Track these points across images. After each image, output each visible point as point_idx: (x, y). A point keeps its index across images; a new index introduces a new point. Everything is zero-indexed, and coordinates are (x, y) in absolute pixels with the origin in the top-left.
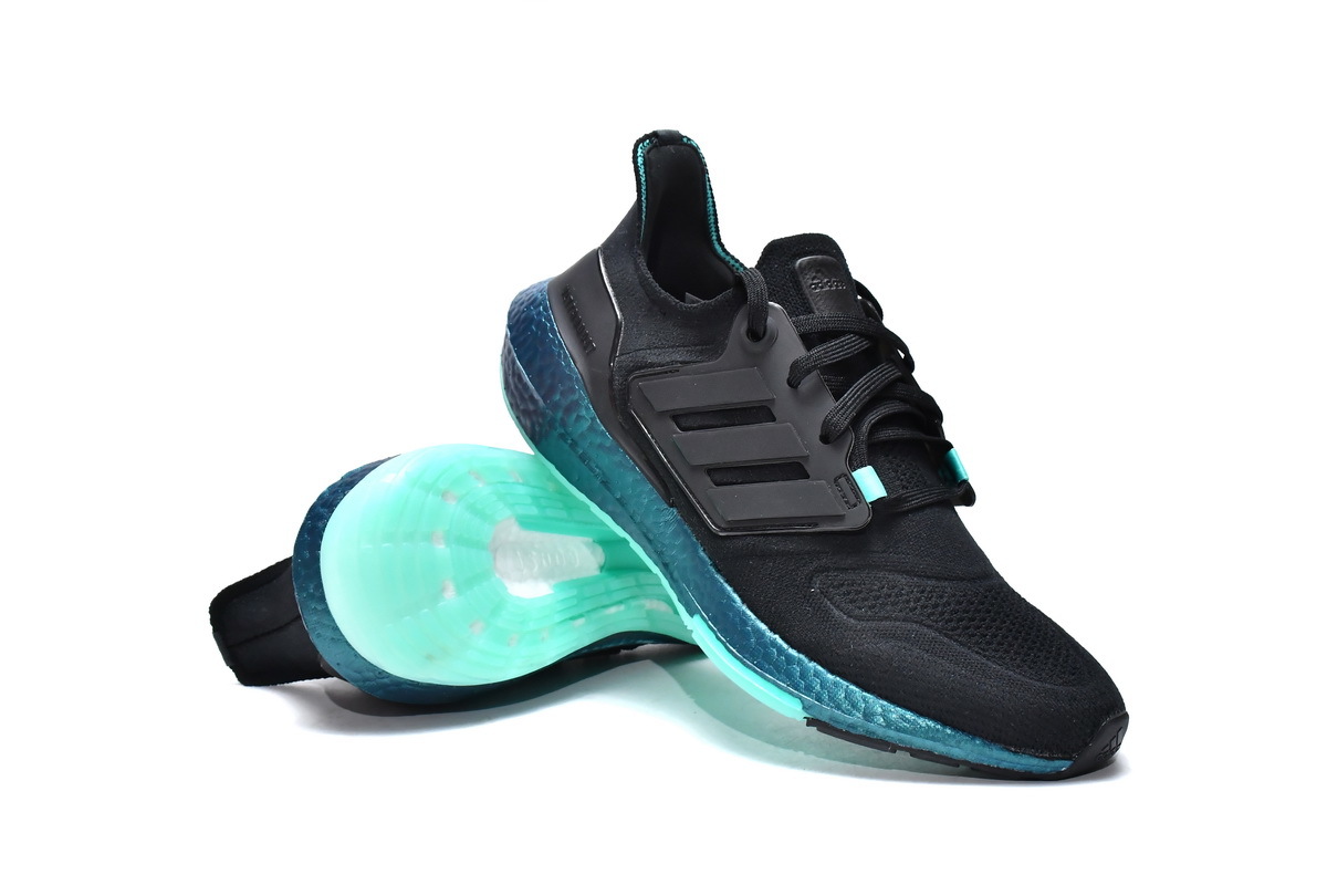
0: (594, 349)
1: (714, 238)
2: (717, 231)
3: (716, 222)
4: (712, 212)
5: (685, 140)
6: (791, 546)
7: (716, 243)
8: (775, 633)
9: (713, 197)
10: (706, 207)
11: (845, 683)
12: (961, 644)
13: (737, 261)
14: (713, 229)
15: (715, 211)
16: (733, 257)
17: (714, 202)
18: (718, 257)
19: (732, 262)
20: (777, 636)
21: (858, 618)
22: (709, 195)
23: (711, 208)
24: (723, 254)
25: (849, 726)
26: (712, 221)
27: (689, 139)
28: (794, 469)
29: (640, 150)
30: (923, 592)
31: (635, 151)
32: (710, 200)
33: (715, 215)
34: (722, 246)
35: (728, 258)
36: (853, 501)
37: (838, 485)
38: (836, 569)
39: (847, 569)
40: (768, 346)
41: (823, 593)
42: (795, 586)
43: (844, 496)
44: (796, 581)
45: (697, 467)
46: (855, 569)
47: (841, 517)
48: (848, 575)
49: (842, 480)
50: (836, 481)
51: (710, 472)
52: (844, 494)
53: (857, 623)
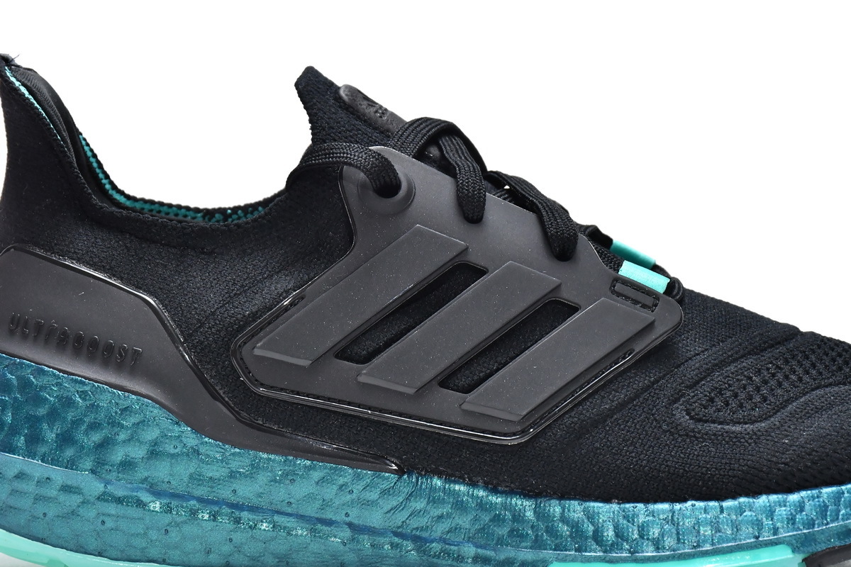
18: (125, 208)
21: (763, 418)
28: (551, 311)
30: (787, 361)
36: (649, 301)
37: (619, 295)
38: (690, 387)
39: (698, 382)
40: (410, 194)
41: (700, 420)
42: (665, 432)
43: (636, 302)
44: (660, 427)
45: (422, 390)
46: (705, 378)
47: (650, 326)
48: (706, 387)
49: (618, 287)
50: (613, 292)
51: (444, 384)
52: (632, 300)
53: (768, 422)
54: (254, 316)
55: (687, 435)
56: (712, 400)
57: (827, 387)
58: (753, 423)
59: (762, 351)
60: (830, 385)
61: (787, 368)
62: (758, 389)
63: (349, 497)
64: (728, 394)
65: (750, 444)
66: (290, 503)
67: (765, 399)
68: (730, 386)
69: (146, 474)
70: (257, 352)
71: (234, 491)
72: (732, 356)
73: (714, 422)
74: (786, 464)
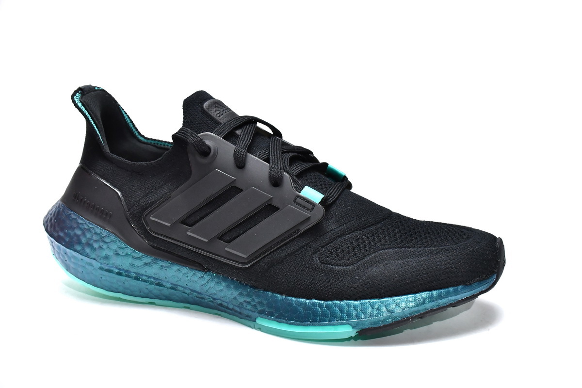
0: (111, 215)
1: (137, 134)
2: (137, 130)
3: (134, 126)
4: (129, 121)
5: (96, 88)
6: (290, 249)
7: (139, 137)
8: (311, 299)
9: (126, 113)
10: (125, 120)
11: (367, 301)
12: (409, 247)
13: (155, 140)
14: (134, 130)
15: (131, 120)
16: (152, 139)
17: (128, 116)
18: (144, 143)
19: (153, 142)
20: (313, 300)
21: (351, 264)
22: (124, 113)
23: (128, 119)
24: (145, 141)
25: (383, 321)
26: (132, 126)
27: (98, 88)
28: (269, 209)
29: (75, 100)
30: (373, 235)
31: (74, 102)
32: (125, 115)
33: (132, 122)
34: (143, 136)
35: (149, 141)
36: (310, 206)
37: (297, 204)
38: (322, 247)
39: (328, 244)
40: (215, 155)
41: (323, 263)
42: (307, 268)
43: (304, 207)
44: (305, 265)
45: (211, 241)
46: (332, 242)
47: (308, 219)
48: (330, 247)
49: (298, 200)
50: (295, 202)
51: (221, 238)
52: (303, 206)
53: (353, 267)
54: (153, 203)
55: (316, 270)
56: (331, 253)
57: (387, 249)
58: (346, 266)
59: (363, 229)
60: (389, 248)
61: (371, 238)
62: (354, 249)
63: (187, 278)
64: (340, 251)
65: (341, 277)
66: (166, 278)
67: (355, 254)
68: (342, 247)
69: (114, 262)
70: (151, 218)
71: (146, 271)
72: (348, 231)
73: (329, 264)
74: (355, 288)
